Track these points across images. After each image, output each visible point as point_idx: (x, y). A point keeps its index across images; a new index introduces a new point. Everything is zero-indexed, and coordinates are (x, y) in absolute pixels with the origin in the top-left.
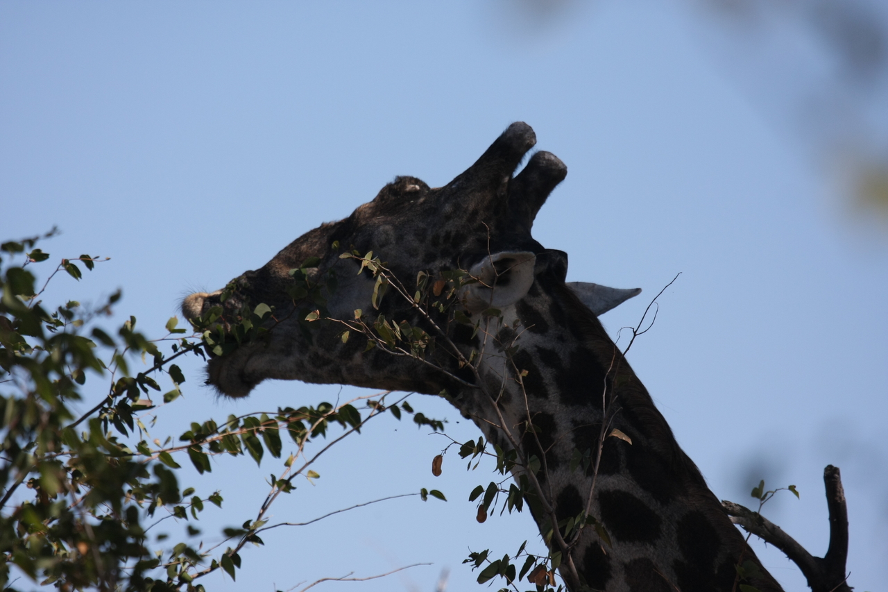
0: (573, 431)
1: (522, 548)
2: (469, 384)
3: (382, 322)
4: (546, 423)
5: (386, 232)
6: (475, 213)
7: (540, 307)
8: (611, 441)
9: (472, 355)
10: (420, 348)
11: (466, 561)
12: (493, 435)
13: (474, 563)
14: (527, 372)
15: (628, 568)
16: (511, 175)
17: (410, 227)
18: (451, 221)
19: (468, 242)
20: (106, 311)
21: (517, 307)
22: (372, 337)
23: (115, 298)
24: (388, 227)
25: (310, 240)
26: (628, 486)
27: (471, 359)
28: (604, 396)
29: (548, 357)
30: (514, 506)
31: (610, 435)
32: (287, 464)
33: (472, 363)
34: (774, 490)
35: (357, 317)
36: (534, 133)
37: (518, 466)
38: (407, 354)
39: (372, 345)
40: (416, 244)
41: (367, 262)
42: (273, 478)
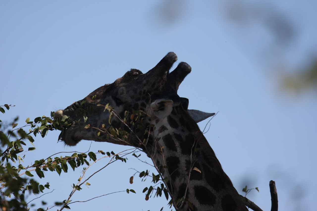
0: (186, 164)
1: (162, 209)
3: (112, 129)
4: (176, 161)
7: (176, 119)
8: (193, 172)
9: (144, 141)
10: (126, 138)
12: (158, 164)
16: (168, 71)
17: (132, 88)
18: (146, 86)
21: (168, 118)
22: (108, 134)
23: (16, 119)
24: (124, 88)
25: (100, 90)
26: (205, 184)
29: (178, 137)
30: (159, 195)
31: (193, 169)
32: (79, 180)
33: (144, 143)
34: (250, 189)
35: (103, 127)
38: (121, 140)
40: (133, 94)
41: (107, 107)
42: (74, 185)
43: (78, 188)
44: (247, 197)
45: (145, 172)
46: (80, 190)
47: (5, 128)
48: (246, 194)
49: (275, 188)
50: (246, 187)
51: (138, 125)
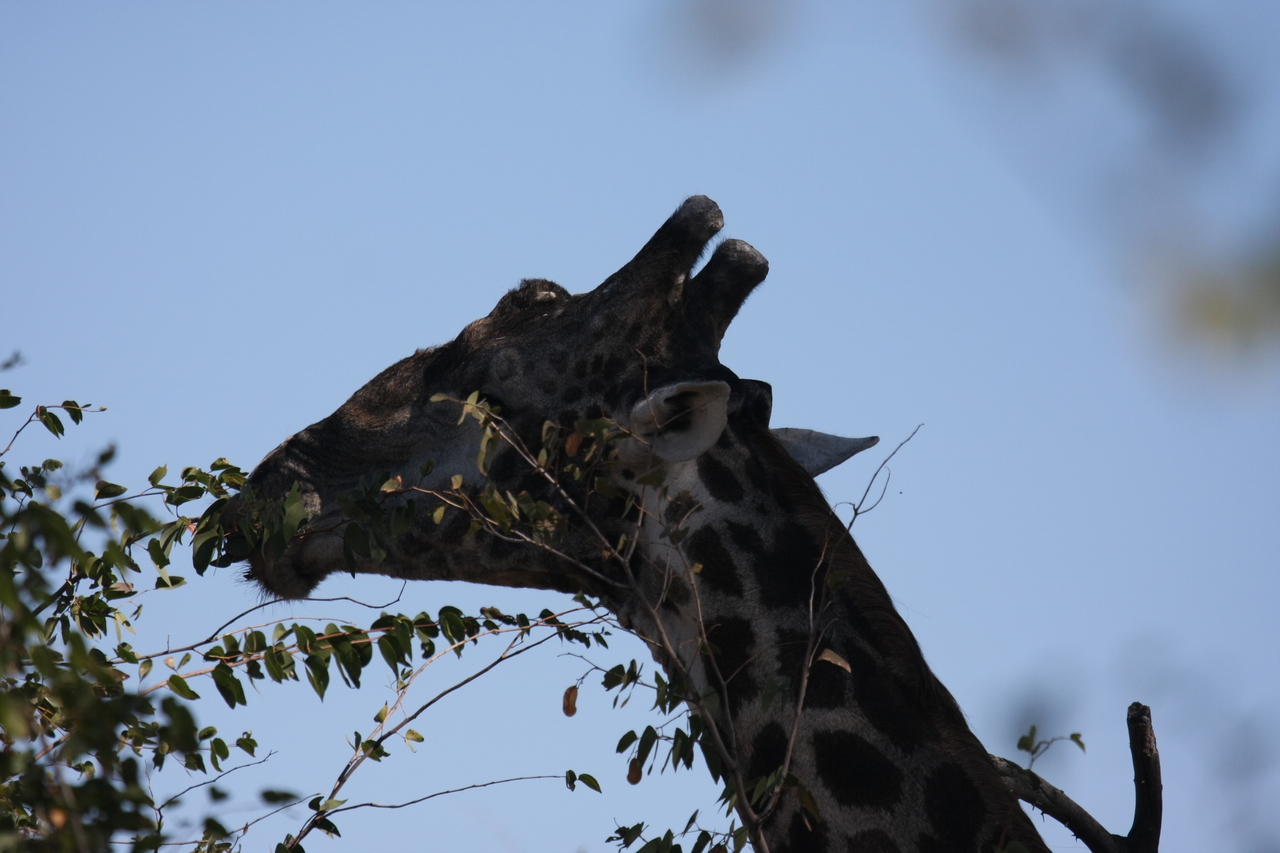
0: (779, 644)
1: (692, 820)
2: (617, 584)
3: (492, 493)
5: (509, 359)
6: (636, 328)
7: (733, 463)
8: (820, 667)
9: (621, 542)
10: (546, 532)
11: (610, 839)
13: (621, 841)
14: (701, 566)
15: (853, 844)
16: (688, 275)
17: (544, 351)
18: (603, 340)
19: (627, 370)
20: (93, 475)
21: (699, 463)
22: (477, 516)
23: (106, 457)
24: (511, 352)
25: (398, 374)
26: (856, 724)
27: (620, 547)
28: (811, 601)
29: (743, 536)
30: (681, 761)
31: (820, 659)
32: (379, 719)
33: (622, 553)
34: (1050, 740)
35: (456, 486)
36: (720, 211)
38: (528, 539)
39: (477, 528)
40: (552, 374)
41: (471, 407)
42: (358, 737)
43: (375, 750)
44: (1036, 770)
45: (627, 668)
46: (379, 761)
47: (58, 494)
48: (1033, 760)
49: (1152, 735)
50: (1033, 730)
51: (596, 479)
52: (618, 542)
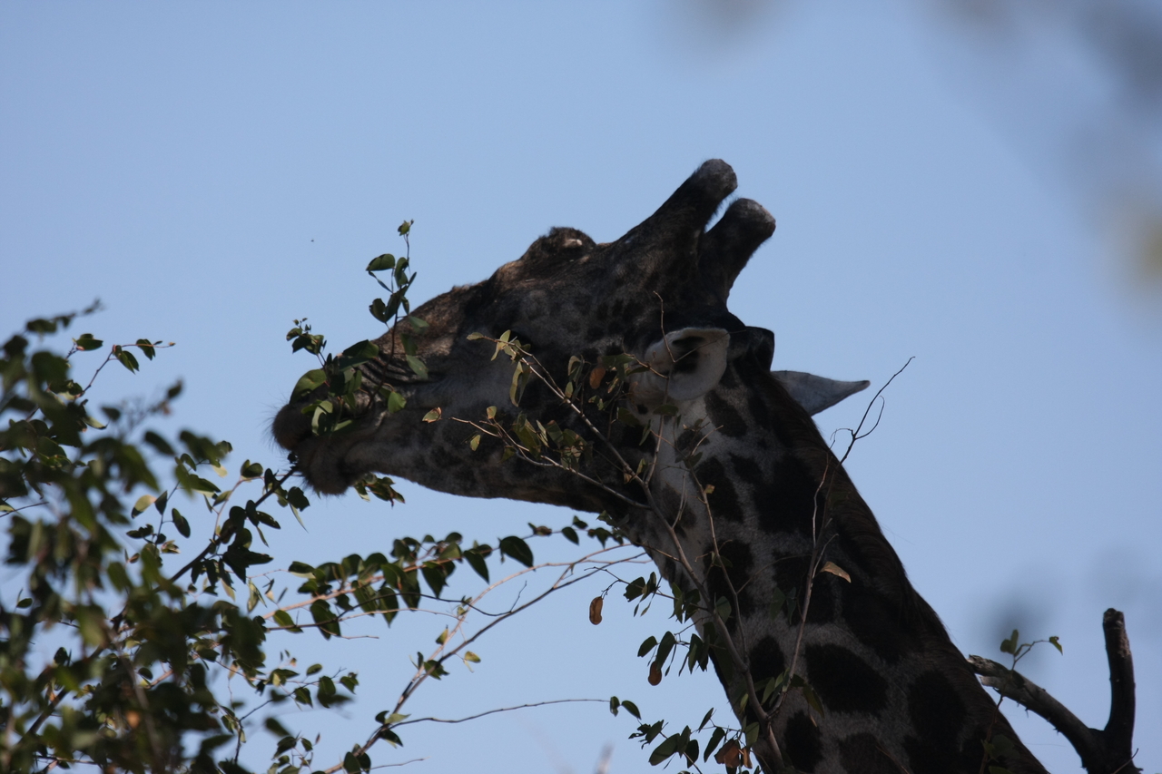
0: (775, 565)
1: (708, 717)
2: (637, 504)
3: (523, 422)
4: (738, 556)
5: (537, 300)
6: (655, 277)
7: (737, 402)
8: (823, 578)
9: (640, 466)
10: (573, 458)
11: (633, 736)
12: (669, 570)
13: (644, 737)
14: (713, 487)
15: (844, 747)
16: (703, 229)
17: (569, 294)
18: (623, 287)
19: (644, 314)
20: (162, 408)
21: (707, 402)
22: (510, 443)
23: (174, 392)
24: (540, 293)
25: (436, 308)
26: (844, 639)
27: (639, 470)
28: (814, 518)
29: (745, 468)
30: (697, 663)
31: (822, 571)
32: (440, 641)
33: (640, 475)
34: (1031, 643)
35: (490, 417)
36: (734, 174)
37: (702, 611)
38: (557, 464)
39: (509, 452)
40: (576, 316)
41: (504, 345)
42: (421, 657)
43: (436, 669)
44: (1021, 669)
45: (647, 580)
46: (439, 679)
47: (132, 424)
48: (1015, 662)
49: (1125, 638)
50: (1015, 634)
52: (637, 467)
